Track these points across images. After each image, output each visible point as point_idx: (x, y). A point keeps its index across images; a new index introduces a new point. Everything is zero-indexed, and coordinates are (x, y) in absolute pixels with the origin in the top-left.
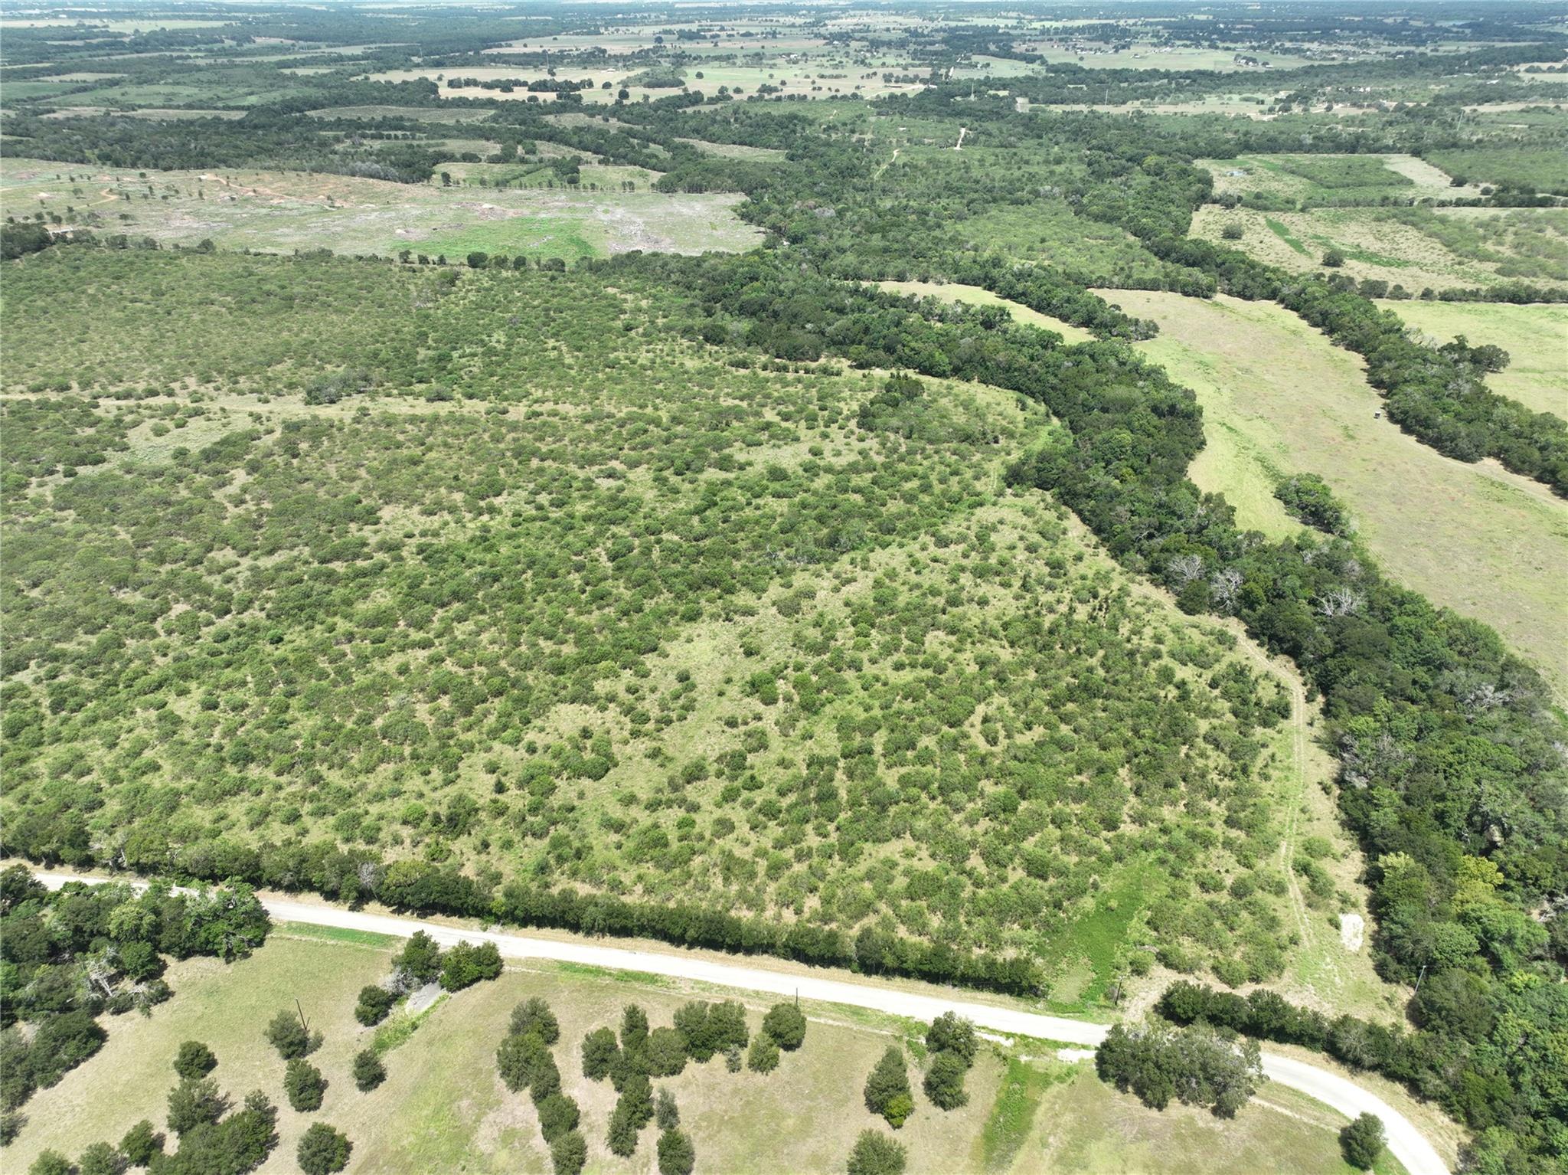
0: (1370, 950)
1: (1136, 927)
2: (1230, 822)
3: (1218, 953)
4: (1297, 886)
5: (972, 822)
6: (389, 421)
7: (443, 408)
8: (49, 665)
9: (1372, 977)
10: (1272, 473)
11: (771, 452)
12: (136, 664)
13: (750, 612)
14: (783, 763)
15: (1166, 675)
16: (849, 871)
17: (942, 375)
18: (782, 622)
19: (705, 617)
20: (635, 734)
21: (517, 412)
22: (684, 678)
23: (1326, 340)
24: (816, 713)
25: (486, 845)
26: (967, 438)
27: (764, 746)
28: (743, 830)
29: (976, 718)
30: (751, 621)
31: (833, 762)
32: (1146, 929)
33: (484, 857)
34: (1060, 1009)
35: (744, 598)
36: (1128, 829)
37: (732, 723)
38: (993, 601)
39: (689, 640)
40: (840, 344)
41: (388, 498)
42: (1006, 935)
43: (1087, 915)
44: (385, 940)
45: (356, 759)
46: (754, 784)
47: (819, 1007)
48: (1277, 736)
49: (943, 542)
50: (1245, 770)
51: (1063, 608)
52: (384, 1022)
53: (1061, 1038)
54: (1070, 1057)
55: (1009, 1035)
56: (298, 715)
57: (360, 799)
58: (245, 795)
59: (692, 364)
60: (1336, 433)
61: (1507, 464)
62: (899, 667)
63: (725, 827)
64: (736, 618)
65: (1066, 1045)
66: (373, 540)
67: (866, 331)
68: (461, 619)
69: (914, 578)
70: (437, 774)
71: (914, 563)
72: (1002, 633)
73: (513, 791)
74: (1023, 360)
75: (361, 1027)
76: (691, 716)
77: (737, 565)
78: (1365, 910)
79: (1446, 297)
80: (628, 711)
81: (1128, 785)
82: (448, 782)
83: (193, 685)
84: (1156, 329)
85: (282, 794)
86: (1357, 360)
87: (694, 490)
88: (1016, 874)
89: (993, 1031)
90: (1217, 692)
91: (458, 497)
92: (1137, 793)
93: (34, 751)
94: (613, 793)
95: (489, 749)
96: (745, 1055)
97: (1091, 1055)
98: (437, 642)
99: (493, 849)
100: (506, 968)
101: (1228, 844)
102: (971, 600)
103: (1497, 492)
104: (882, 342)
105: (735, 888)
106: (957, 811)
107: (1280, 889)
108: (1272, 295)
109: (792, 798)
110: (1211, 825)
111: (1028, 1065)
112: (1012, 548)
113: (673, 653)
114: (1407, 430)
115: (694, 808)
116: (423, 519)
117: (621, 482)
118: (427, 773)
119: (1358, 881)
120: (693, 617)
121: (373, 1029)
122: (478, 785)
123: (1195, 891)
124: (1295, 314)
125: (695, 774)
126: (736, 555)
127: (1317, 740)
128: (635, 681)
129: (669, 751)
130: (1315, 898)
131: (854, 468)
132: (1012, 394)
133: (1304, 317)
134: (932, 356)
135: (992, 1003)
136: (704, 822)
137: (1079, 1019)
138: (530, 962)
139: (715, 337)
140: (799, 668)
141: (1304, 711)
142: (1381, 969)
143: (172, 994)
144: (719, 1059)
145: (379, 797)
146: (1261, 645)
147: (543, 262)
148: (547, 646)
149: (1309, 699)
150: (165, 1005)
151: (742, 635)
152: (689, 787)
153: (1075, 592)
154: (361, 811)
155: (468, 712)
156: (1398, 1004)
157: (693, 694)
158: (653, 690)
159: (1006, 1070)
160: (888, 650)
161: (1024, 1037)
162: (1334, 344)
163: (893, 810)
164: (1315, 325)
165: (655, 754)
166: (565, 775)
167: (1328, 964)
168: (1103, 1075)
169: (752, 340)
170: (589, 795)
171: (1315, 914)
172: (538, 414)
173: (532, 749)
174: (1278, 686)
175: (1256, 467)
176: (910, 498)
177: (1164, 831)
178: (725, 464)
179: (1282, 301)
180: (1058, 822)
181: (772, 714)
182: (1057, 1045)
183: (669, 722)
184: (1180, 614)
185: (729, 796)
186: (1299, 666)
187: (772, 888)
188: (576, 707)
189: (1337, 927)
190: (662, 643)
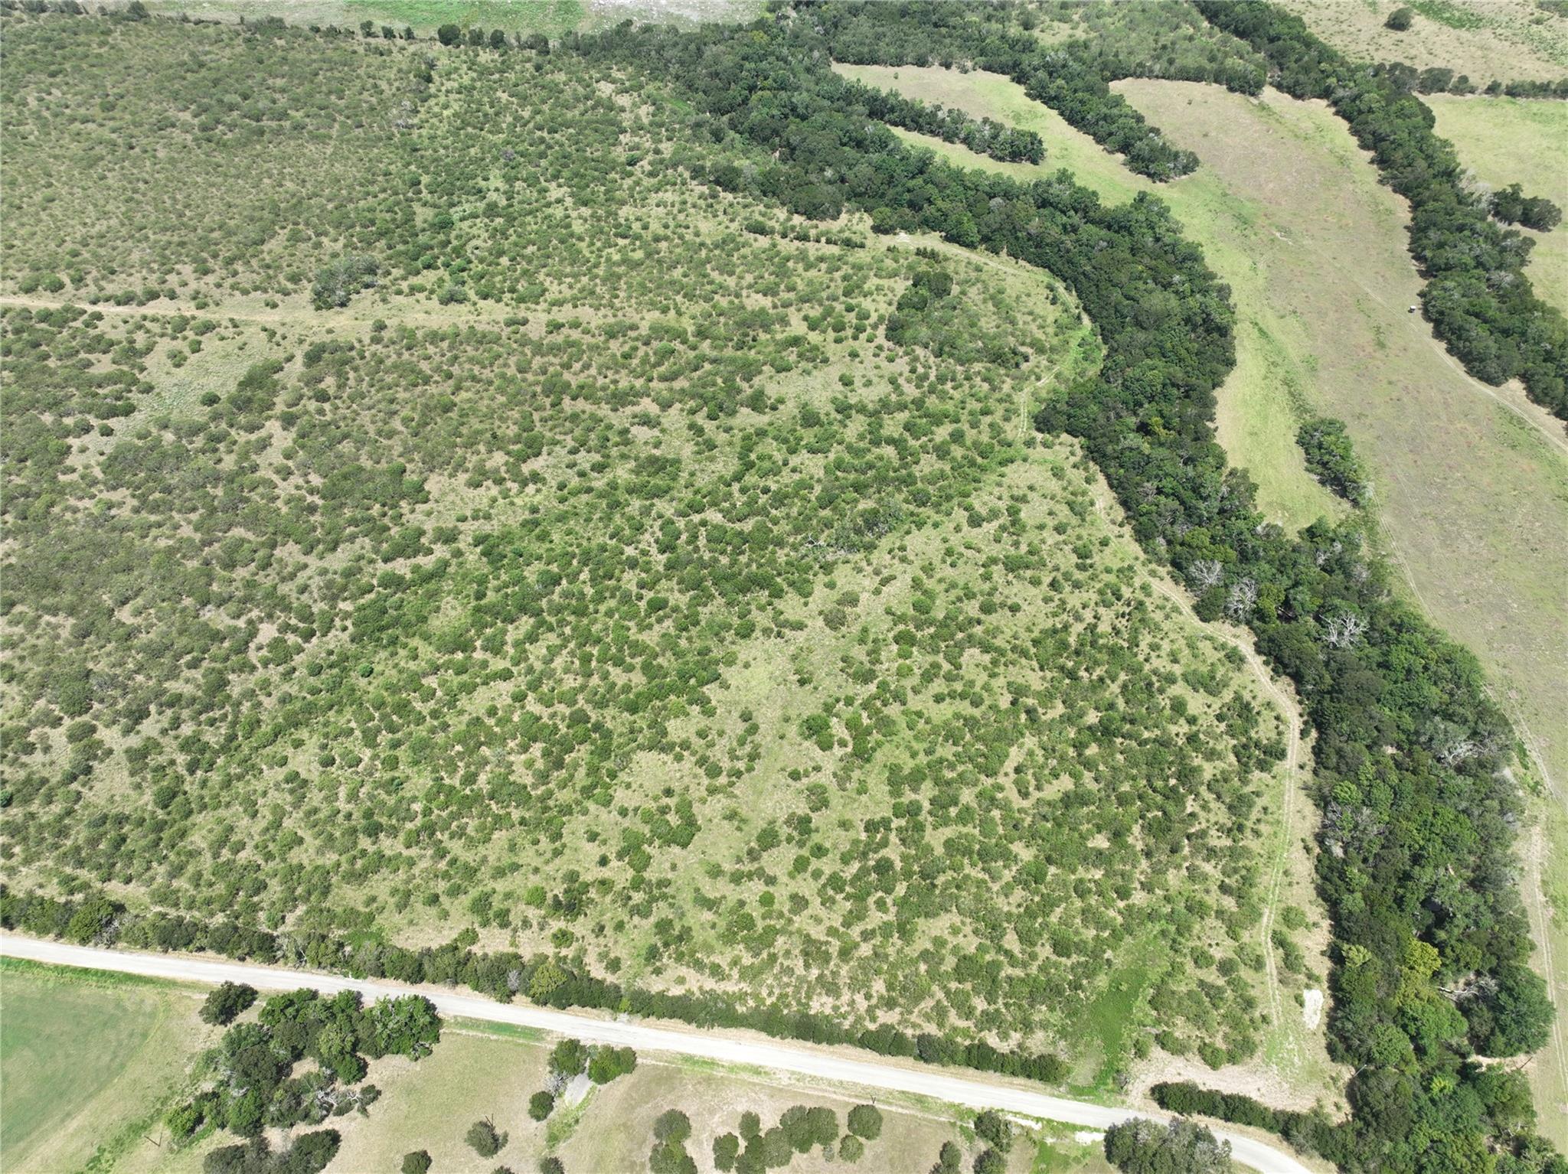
0: (1324, 1028)
1: (1141, 1008)
2: (1224, 889)
3: (1204, 1034)
4: (1273, 959)
5: (1007, 890)
6: (409, 339)
7: (459, 317)
8: (169, 712)
9: (1324, 1055)
10: (1300, 407)
11: (801, 382)
12: (246, 707)
13: (799, 626)
14: (844, 825)
15: (1179, 707)
16: (907, 950)
17: (971, 246)
18: (829, 637)
19: (757, 633)
20: (712, 791)
21: (538, 320)
22: (746, 717)
23: (1373, 173)
24: (868, 761)
25: (602, 928)
26: (997, 357)
27: (825, 803)
28: (815, 906)
29: (1009, 766)
30: (800, 636)
31: (885, 823)
32: (1148, 1008)
33: (601, 940)
34: (1078, 1092)
35: (791, 606)
36: (1139, 898)
37: (795, 776)
38: (1025, 606)
39: (747, 666)
40: (861, 197)
41: (432, 463)
42: (1036, 1017)
43: (1100, 994)
44: (535, 1034)
45: (472, 825)
46: (819, 851)
47: (891, 1096)
48: (1272, 782)
49: (975, 521)
50: (1240, 828)
51: (1088, 616)
52: (552, 1115)
53: (1078, 1121)
54: (1084, 1138)
55: (1038, 1120)
56: (409, 771)
57: (484, 873)
58: (385, 871)
59: (708, 228)
60: (1367, 337)
61: (1530, 390)
62: (939, 699)
63: (799, 902)
64: (786, 631)
65: (1082, 1128)
66: (429, 526)
67: (891, 181)
68: (532, 638)
69: (948, 572)
70: (545, 843)
71: (949, 552)
72: (1033, 650)
73: (614, 863)
74: (1055, 232)
75: (534, 1123)
76: (758, 765)
77: (781, 556)
78: (1325, 985)
79: (1513, 92)
80: (702, 762)
81: (1139, 846)
82: (557, 853)
83: (303, 733)
84: (1196, 162)
85: (416, 871)
86: (1401, 208)
87: (730, 444)
88: (1045, 951)
89: (1026, 1117)
90: (1223, 726)
91: (499, 459)
92: (1148, 854)
93: (189, 822)
94: (701, 862)
95: (585, 812)
96: (836, 1145)
97: (1100, 1137)
98: (515, 670)
99: (608, 931)
100: (639, 1061)
101: (1220, 913)
102: (1003, 605)
103: (1513, 430)
104: (907, 196)
105: (815, 972)
106: (993, 879)
107: (1258, 964)
108: (1325, 94)
109: (855, 866)
110: (1207, 891)
111: (1052, 1147)
112: (1041, 527)
113: (732, 682)
114: (1438, 334)
115: (771, 881)
116: (472, 493)
117: (656, 432)
118: (536, 842)
119: (1323, 953)
120: (746, 632)
121: (544, 1123)
122: (584, 857)
123: (1189, 966)
124: (1344, 125)
125: (768, 839)
126: (780, 543)
127: (1306, 788)
128: (704, 722)
129: (744, 812)
130: (1287, 974)
131: (885, 405)
132: (1042, 275)
133: (1354, 132)
134: (960, 223)
135: (1025, 1089)
136: (781, 894)
137: (1093, 1102)
138: (658, 1055)
139: (727, 180)
140: (849, 701)
141: (1298, 749)
142: (1331, 1049)
143: (379, 1093)
144: (817, 1148)
145: (500, 873)
146: (1266, 663)
147: (523, 38)
148: (618, 676)
149: (1304, 734)
150: (376, 1103)
151: (794, 658)
152: (765, 855)
153: (1101, 592)
154: (488, 889)
155: (559, 764)
156: (1340, 1084)
157: (757, 738)
158: (721, 734)
159: (1036, 1151)
160: (928, 677)
161: (1049, 1121)
162: (1382, 182)
163: (940, 880)
164: (1364, 146)
165: (732, 816)
166: (657, 843)
167: (1291, 1044)
168: (1109, 1157)
169: (769, 188)
170: (681, 865)
171: (1285, 991)
172: (558, 327)
173: (623, 812)
174: (1277, 718)
175: (1282, 395)
176: (942, 452)
177: (1167, 899)
178: (757, 403)
179: (1335, 103)
180: (1081, 891)
181: (830, 761)
182: (1075, 1128)
183: (738, 774)
184: (1196, 620)
185: (800, 865)
186: (1298, 693)
187: (844, 970)
188: (654, 754)
189: (1302, 1005)
190: (722, 669)
